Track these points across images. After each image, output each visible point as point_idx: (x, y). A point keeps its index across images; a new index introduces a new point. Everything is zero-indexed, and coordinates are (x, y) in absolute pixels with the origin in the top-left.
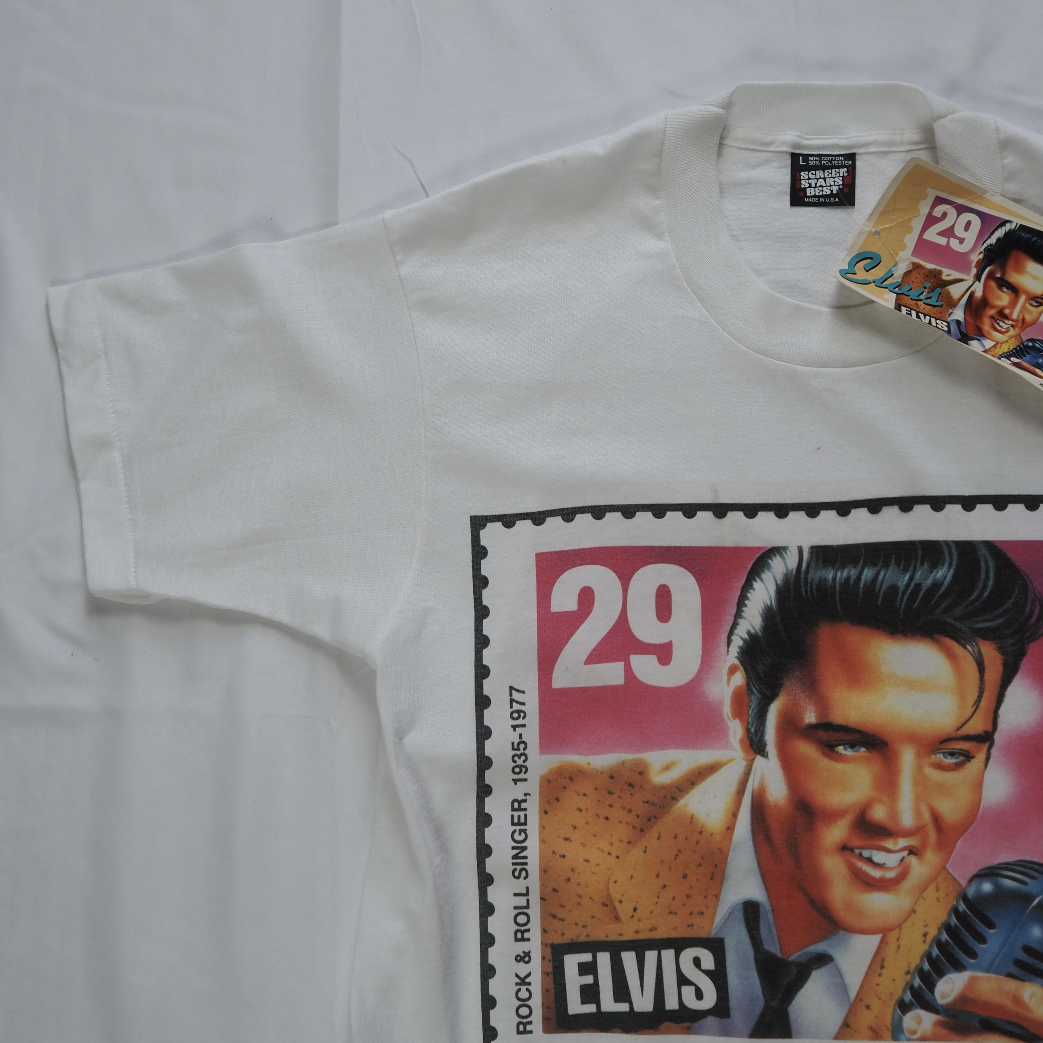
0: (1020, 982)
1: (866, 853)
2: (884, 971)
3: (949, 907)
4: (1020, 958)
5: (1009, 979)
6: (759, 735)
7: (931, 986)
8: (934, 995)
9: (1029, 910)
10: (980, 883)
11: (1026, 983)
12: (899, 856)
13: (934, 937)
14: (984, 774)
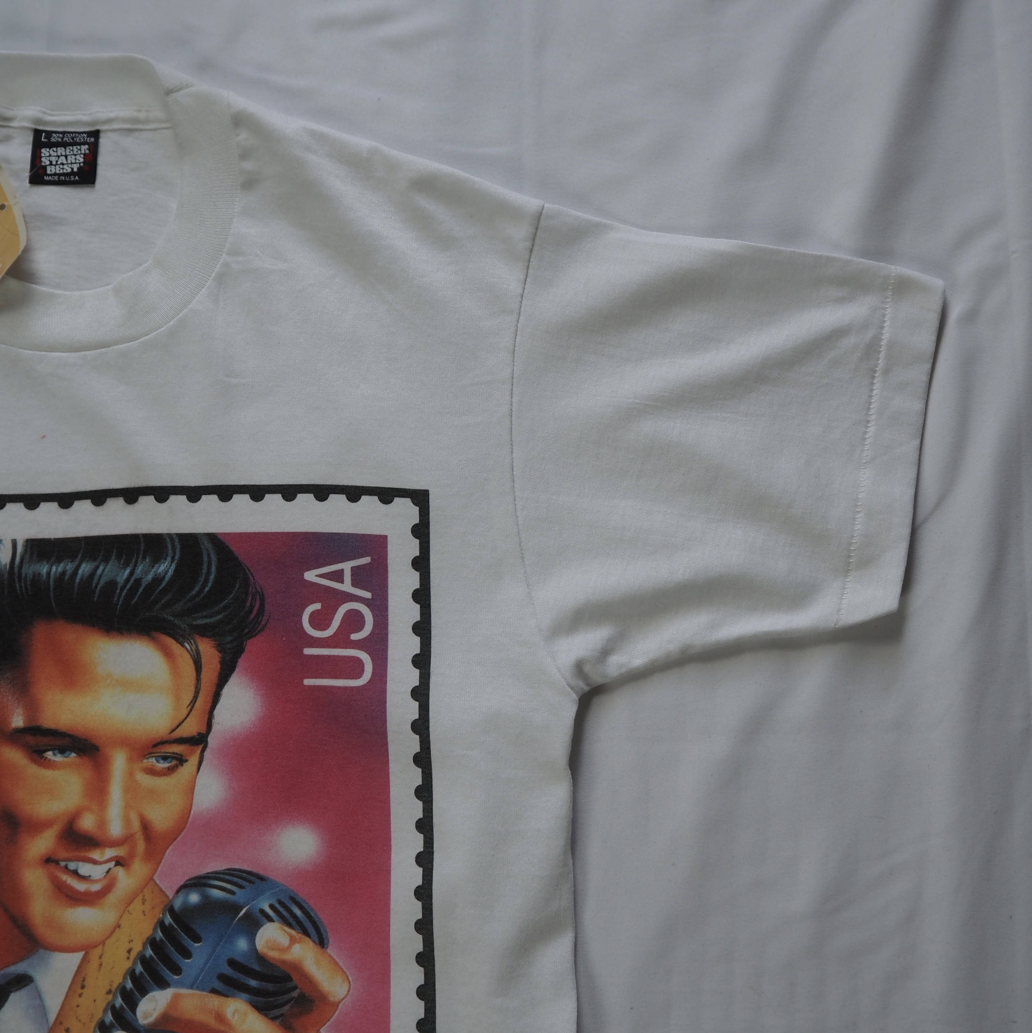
0: (223, 997)
1: (72, 866)
2: (84, 991)
3: (155, 921)
4: (225, 972)
5: (213, 995)
7: (133, 1005)
8: (135, 1016)
9: (235, 921)
10: (187, 895)
11: (230, 999)
12: (106, 867)
13: (138, 953)
14: (196, 778)
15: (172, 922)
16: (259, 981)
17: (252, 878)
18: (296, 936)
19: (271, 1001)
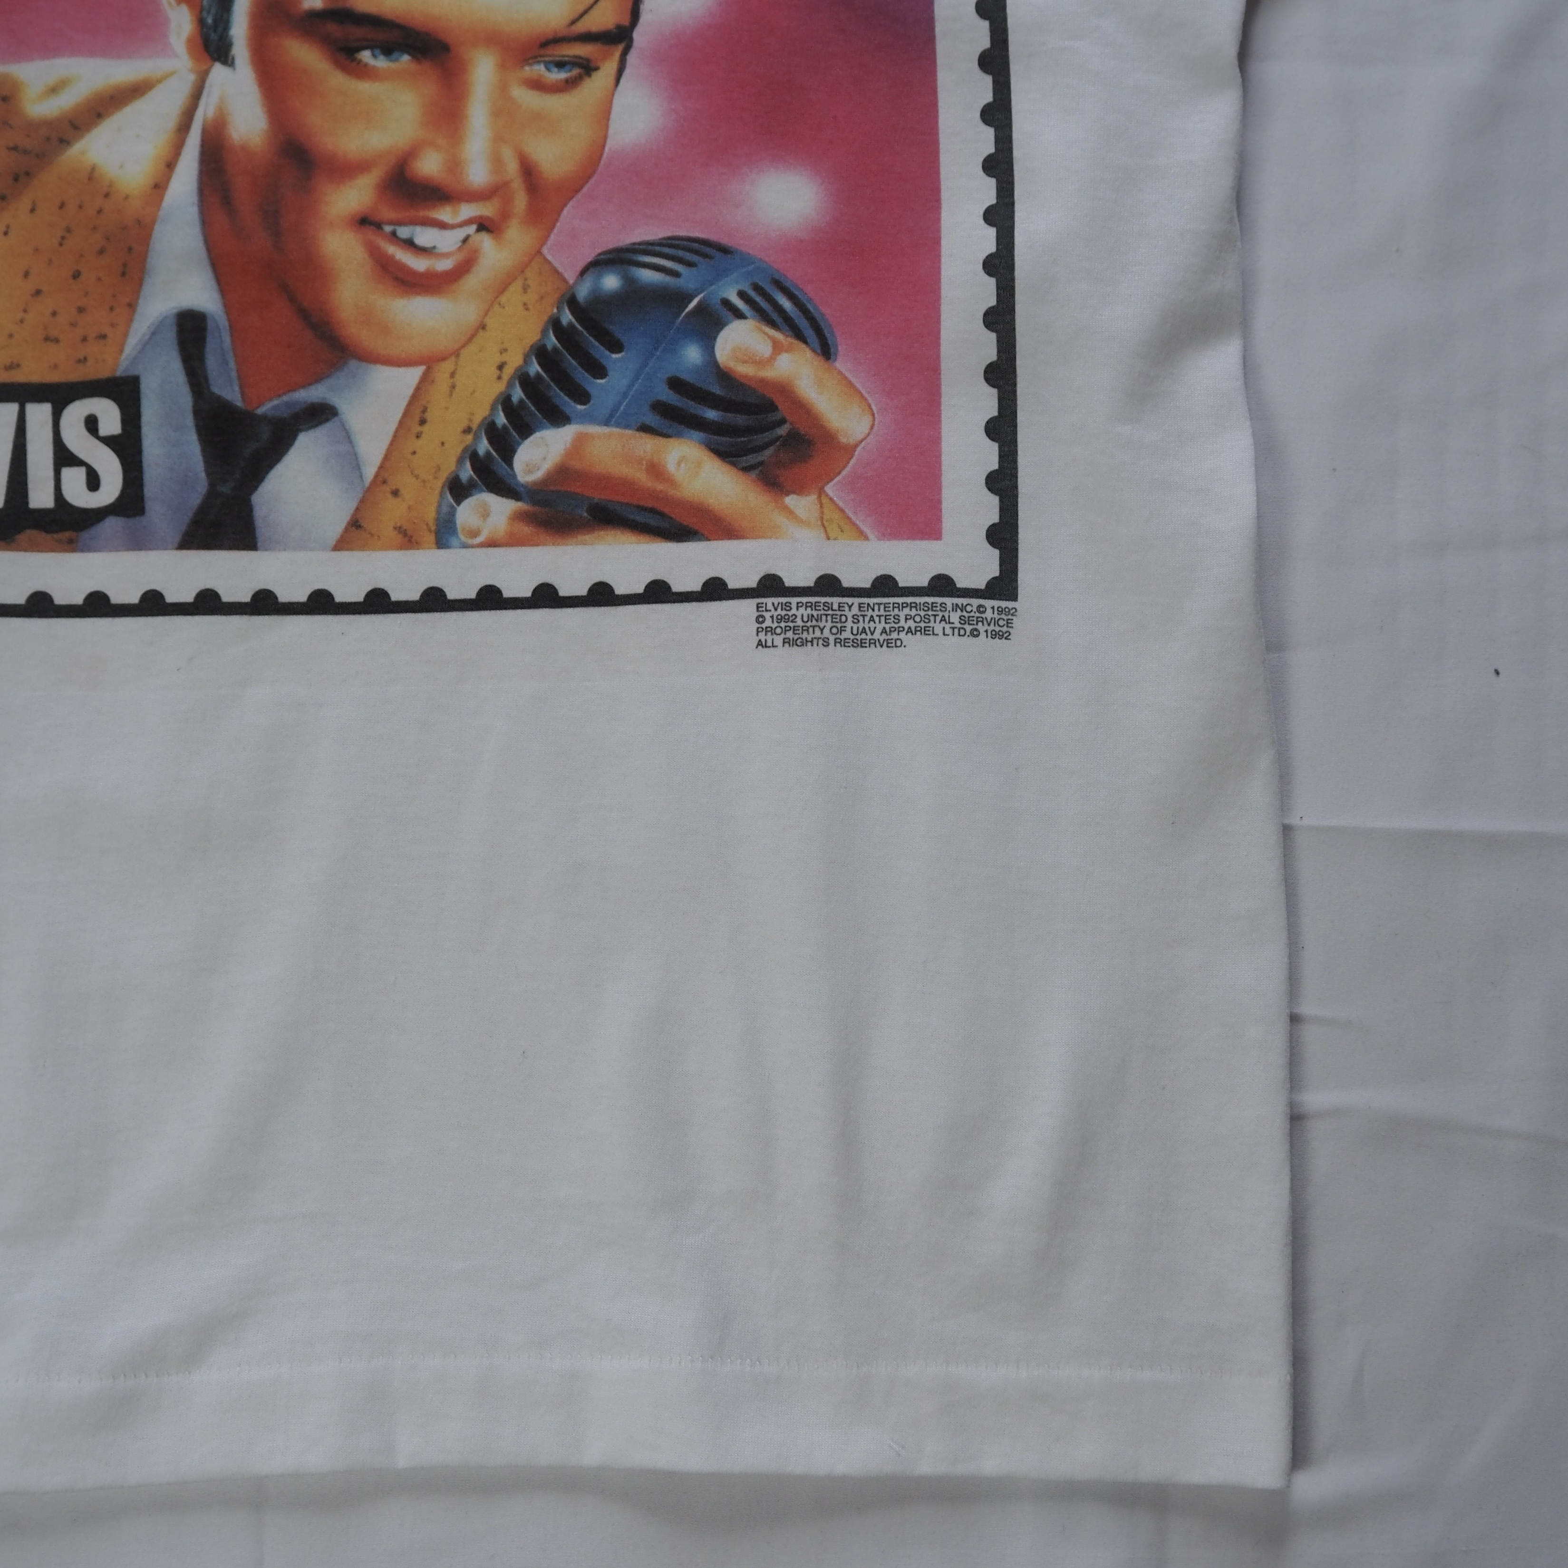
0: (661, 438)
1: (403, 232)
2: (426, 429)
3: (545, 318)
4: (663, 398)
5: (643, 435)
6: (220, 29)
7: (507, 452)
8: (512, 468)
9: (681, 318)
10: (600, 276)
11: (671, 440)
12: (461, 233)
13: (517, 370)
14: (613, 94)
15: (573, 320)
16: (722, 411)
17: (708, 250)
18: (784, 341)
19: (742, 442)
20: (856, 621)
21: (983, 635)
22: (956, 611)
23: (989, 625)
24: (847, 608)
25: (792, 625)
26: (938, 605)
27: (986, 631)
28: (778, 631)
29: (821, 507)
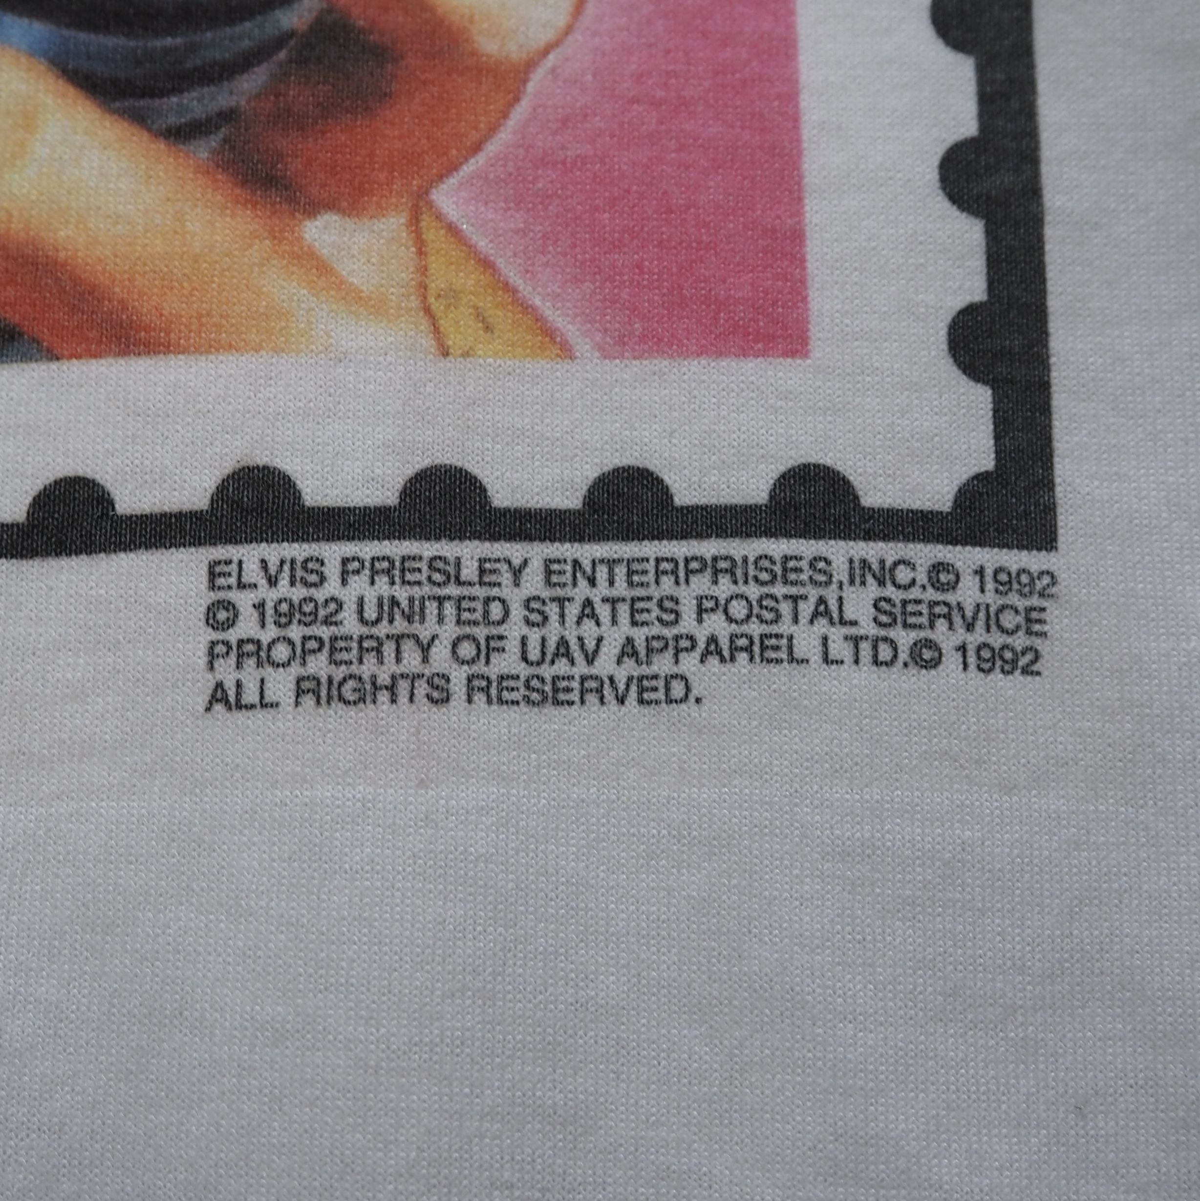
19: (167, 51)
20: (535, 617)
21: (952, 661)
22: (863, 583)
23: (970, 627)
24: (506, 578)
25: (325, 632)
26: (804, 564)
27: (962, 649)
28: (281, 652)
29: (421, 253)
